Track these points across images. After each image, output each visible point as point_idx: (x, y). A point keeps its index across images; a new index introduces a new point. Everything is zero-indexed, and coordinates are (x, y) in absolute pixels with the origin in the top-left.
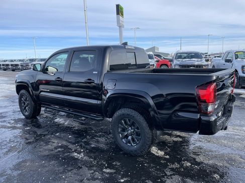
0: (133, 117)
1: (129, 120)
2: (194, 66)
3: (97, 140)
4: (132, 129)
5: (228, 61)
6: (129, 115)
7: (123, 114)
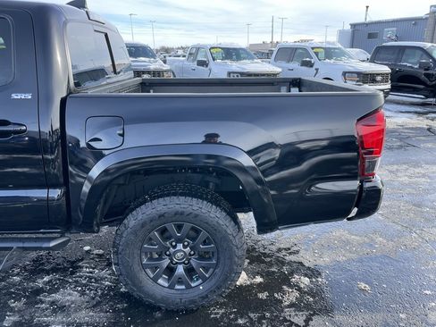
0: (196, 216)
1: (179, 228)
2: (149, 72)
3: (53, 303)
4: (185, 247)
5: (203, 63)
6: (182, 213)
7: (161, 216)
